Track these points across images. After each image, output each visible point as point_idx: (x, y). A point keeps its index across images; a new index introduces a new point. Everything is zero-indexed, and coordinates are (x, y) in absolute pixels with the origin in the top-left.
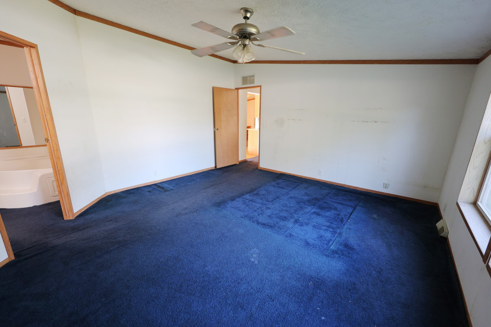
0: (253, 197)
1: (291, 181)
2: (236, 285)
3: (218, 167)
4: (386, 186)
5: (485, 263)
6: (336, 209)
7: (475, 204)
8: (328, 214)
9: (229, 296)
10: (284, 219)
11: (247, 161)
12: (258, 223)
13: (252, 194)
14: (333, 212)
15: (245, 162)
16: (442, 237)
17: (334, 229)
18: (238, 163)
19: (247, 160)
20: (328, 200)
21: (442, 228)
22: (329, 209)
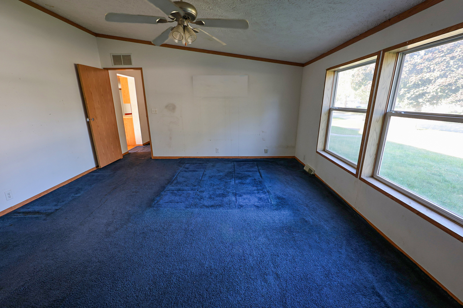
0: (177, 186)
1: (196, 163)
2: (245, 262)
3: (102, 165)
4: (266, 151)
5: (357, 178)
6: (249, 176)
7: (324, 150)
8: (248, 181)
9: (249, 274)
10: (223, 195)
11: (129, 154)
12: (207, 207)
13: (173, 184)
14: (250, 179)
15: (127, 155)
16: (312, 175)
17: (262, 190)
18: (122, 157)
19: (129, 152)
20: (238, 171)
21: (310, 170)
22: (246, 177)
